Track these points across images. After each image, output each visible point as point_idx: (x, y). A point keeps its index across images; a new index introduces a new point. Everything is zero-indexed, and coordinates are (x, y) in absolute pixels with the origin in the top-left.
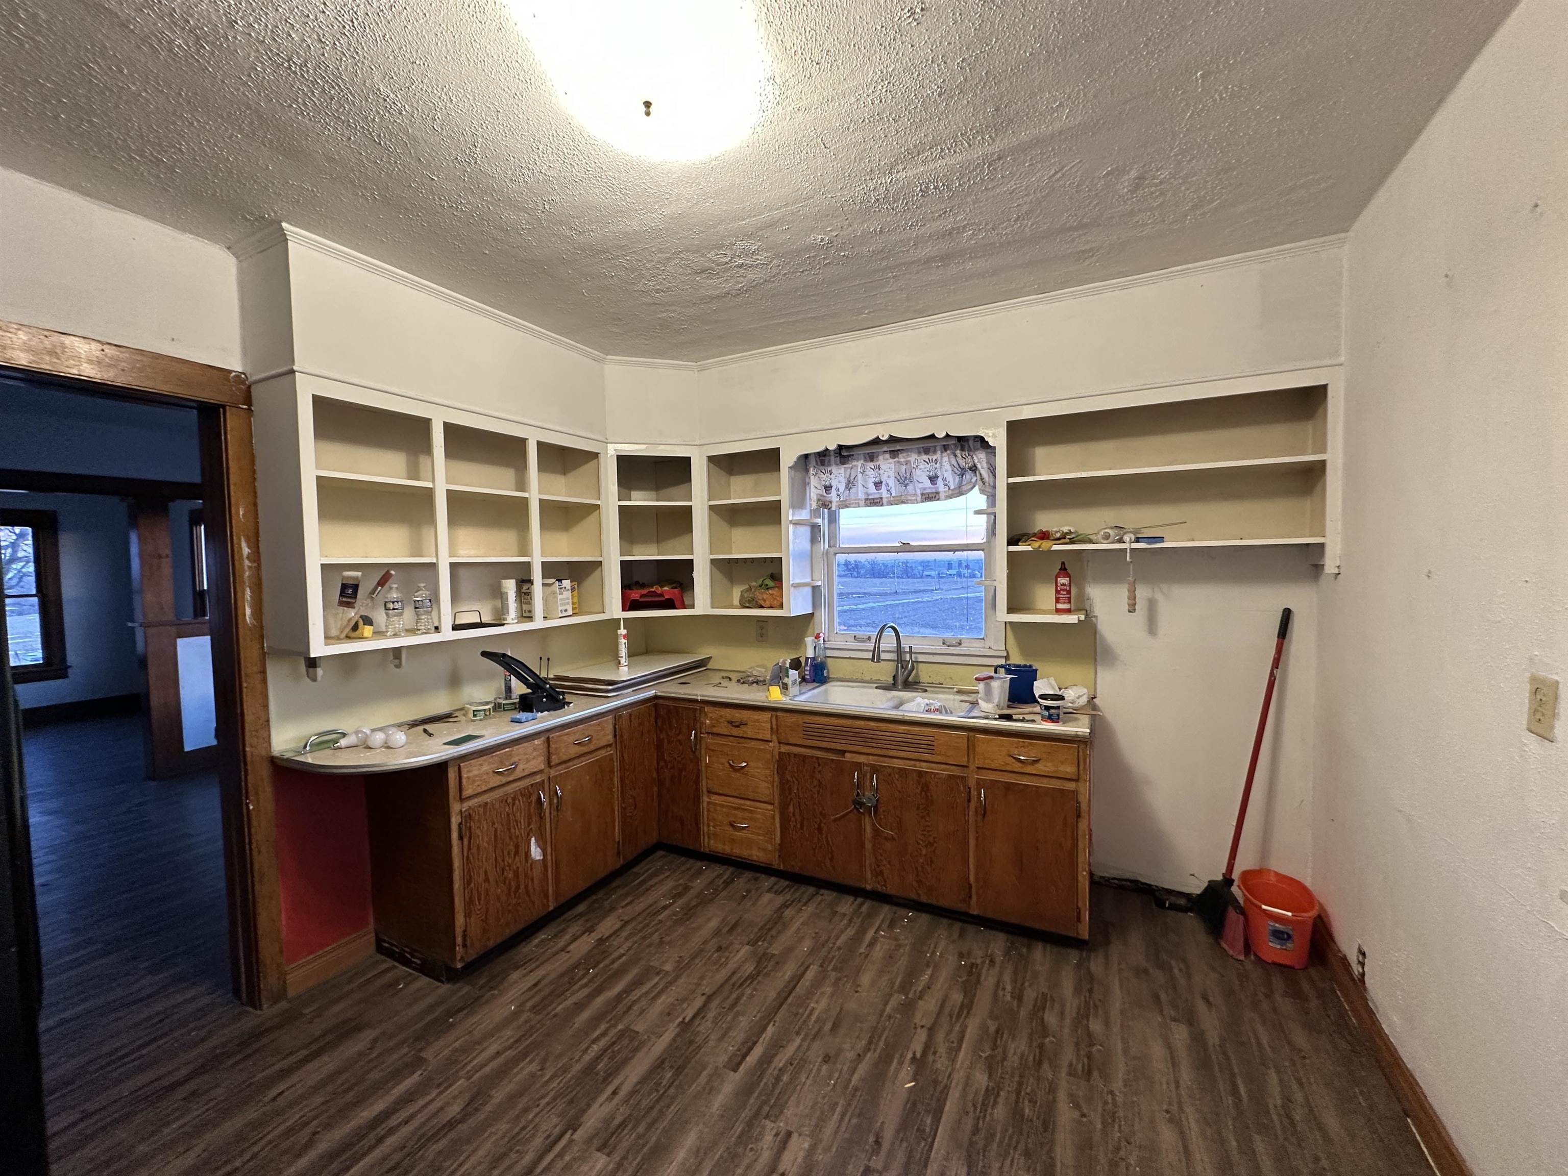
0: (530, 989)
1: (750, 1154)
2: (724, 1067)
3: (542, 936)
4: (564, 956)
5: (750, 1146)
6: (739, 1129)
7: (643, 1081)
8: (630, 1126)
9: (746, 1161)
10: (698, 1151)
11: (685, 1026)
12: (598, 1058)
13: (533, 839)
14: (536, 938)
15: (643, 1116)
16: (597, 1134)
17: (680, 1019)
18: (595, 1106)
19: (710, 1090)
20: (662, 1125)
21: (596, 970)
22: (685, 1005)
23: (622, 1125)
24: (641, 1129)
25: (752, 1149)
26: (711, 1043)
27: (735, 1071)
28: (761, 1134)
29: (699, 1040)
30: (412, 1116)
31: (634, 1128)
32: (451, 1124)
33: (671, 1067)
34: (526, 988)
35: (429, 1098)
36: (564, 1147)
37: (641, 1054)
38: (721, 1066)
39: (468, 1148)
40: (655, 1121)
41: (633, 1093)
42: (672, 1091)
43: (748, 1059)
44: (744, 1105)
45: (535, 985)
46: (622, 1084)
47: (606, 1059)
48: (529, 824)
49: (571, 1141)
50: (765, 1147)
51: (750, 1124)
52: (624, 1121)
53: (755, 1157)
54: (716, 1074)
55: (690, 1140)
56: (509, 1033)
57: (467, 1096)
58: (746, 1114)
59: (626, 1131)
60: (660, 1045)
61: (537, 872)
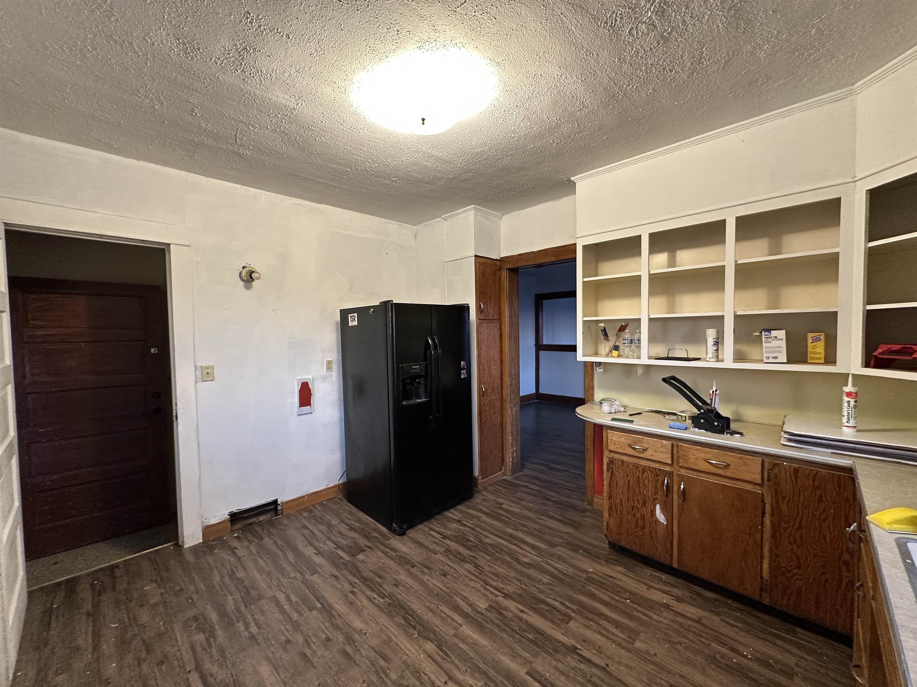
0: (607, 575)
1: (464, 669)
2: (532, 667)
3: (664, 577)
4: (645, 588)
5: (469, 670)
6: (482, 666)
7: (527, 623)
8: (500, 617)
9: (460, 665)
10: (476, 645)
11: (574, 649)
12: (548, 604)
13: (658, 507)
14: (659, 573)
15: (504, 623)
16: (499, 605)
17: (579, 647)
18: (515, 604)
19: (514, 656)
20: (496, 630)
21: (631, 604)
22: (594, 651)
23: (501, 614)
24: (497, 621)
25: (467, 670)
26: (554, 663)
27: (527, 673)
28: (475, 678)
29: (559, 656)
30: (524, 550)
31: (497, 618)
32: (517, 560)
33: (536, 638)
34: (606, 573)
35: (533, 552)
36: (495, 594)
37: (549, 624)
38: (533, 666)
39: (505, 567)
40: (499, 627)
41: (520, 619)
42: (518, 636)
43: (537, 684)
44: (497, 672)
45: (611, 577)
46: (528, 614)
47: (547, 608)
48: (656, 494)
49: (498, 596)
50: (465, 678)
51: (483, 673)
52: (504, 615)
53: (461, 671)
54: (526, 661)
55: (483, 641)
56: (571, 570)
57: (532, 562)
58: (492, 672)
59: (496, 615)
60: (558, 635)
61: (661, 531)
